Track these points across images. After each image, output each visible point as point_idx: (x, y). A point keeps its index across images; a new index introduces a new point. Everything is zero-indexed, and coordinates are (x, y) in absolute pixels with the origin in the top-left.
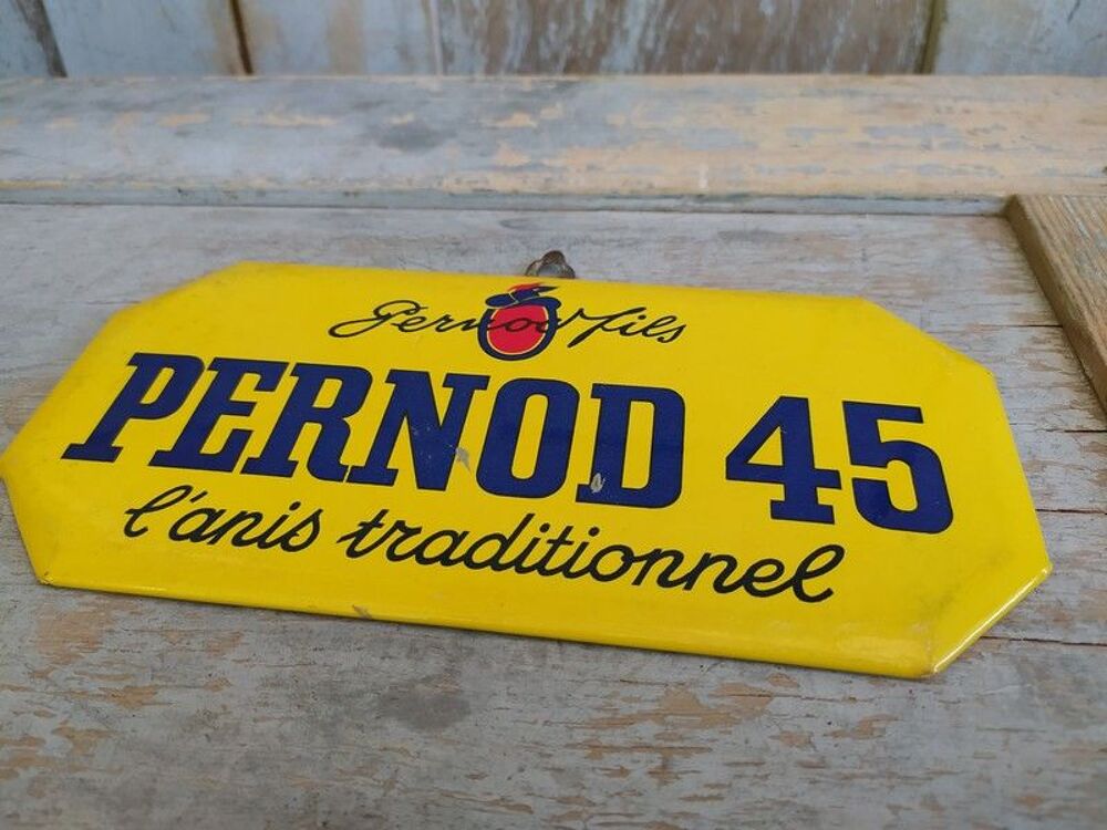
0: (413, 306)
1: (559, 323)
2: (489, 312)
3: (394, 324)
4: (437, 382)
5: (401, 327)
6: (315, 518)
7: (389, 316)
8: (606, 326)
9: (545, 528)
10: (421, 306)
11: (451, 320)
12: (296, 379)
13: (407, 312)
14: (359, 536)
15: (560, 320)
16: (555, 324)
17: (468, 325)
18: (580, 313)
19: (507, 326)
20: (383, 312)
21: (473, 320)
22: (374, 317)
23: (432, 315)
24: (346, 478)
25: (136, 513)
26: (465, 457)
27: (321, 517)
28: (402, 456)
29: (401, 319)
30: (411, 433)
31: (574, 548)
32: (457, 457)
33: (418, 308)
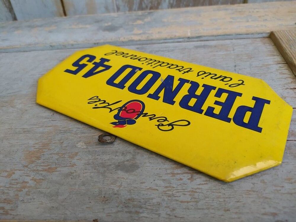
0: (160, 127)
1: (119, 109)
2: (136, 118)
3: (168, 121)
4: (161, 99)
5: (166, 120)
6: (198, 75)
7: (169, 125)
8: (107, 104)
9: (151, 66)
10: (157, 126)
11: (149, 118)
12: (202, 109)
13: (163, 125)
14: (189, 71)
15: (118, 110)
16: (120, 109)
17: (145, 115)
18: (111, 110)
19: (134, 112)
20: (170, 127)
21: (143, 116)
22: (174, 126)
23: (155, 122)
24: (190, 81)
25: (242, 84)
26: (161, 80)
27: (197, 75)
28: (176, 83)
29: (166, 123)
30: (172, 88)
31: (149, 62)
32: (163, 80)
33: (158, 126)
